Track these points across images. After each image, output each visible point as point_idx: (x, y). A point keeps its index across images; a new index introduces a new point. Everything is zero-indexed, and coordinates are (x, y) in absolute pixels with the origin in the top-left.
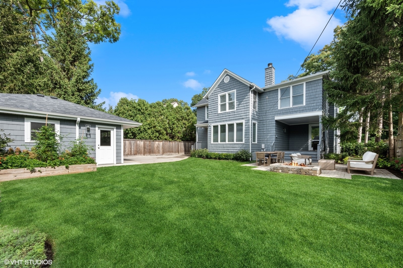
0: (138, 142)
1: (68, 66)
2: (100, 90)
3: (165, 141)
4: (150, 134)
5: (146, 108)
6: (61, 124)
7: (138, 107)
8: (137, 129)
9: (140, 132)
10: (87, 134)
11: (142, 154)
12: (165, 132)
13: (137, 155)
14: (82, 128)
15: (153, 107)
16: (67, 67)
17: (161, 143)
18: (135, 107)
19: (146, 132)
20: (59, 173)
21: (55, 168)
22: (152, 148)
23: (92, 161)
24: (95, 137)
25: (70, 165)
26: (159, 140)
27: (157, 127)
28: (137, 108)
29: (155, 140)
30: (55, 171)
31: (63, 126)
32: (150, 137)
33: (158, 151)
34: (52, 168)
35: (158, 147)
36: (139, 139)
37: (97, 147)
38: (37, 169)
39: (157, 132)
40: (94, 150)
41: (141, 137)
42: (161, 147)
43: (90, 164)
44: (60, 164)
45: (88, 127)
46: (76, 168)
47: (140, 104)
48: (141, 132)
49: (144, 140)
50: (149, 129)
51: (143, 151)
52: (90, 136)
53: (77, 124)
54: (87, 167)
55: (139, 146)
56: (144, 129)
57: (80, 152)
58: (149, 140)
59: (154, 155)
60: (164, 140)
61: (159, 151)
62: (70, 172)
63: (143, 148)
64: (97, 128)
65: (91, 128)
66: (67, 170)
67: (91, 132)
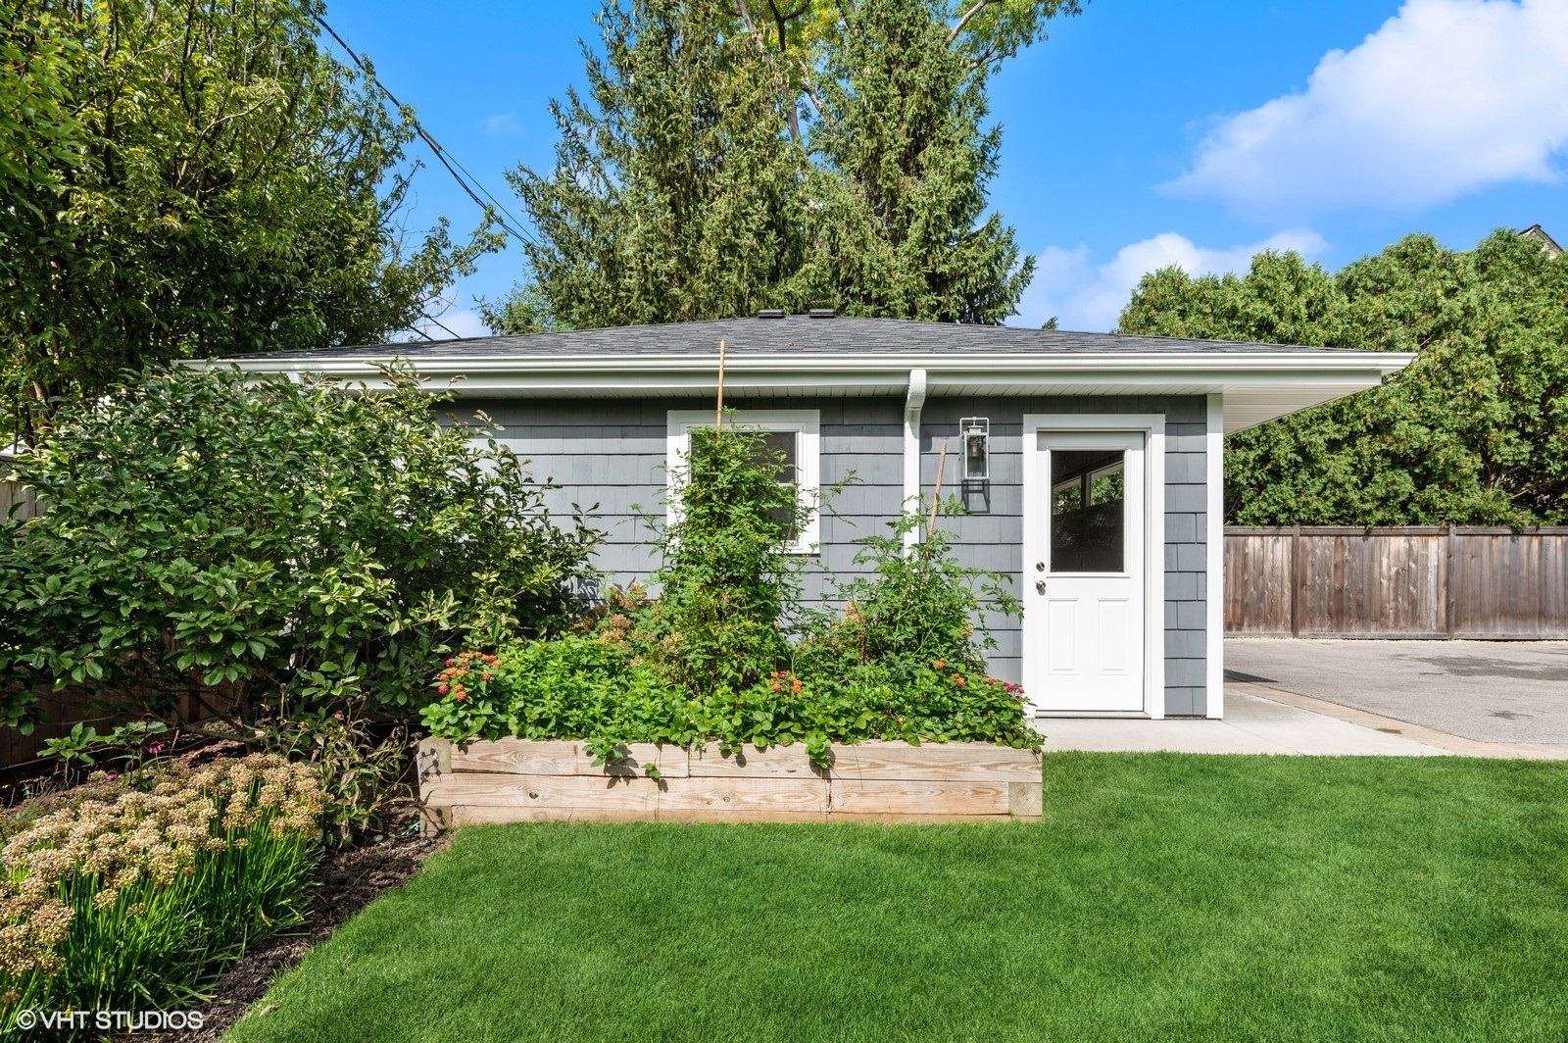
0: (1254, 543)
1: (892, 180)
2: (1029, 265)
3: (1470, 529)
4: (1339, 486)
5: (1309, 304)
6: (825, 430)
7: (1261, 309)
8: (1252, 455)
9: (1270, 472)
10: (965, 485)
11: (1277, 622)
12: (1471, 463)
13: (1246, 630)
14: (938, 443)
15: (1370, 284)
16: (889, 184)
17: (1435, 548)
18: (1233, 313)
19: (1312, 475)
20: (765, 806)
21: (741, 761)
22: (1353, 583)
23: (1005, 718)
24: (1021, 508)
25: (843, 739)
26: (1415, 521)
27: (1401, 428)
28: (1248, 317)
29: (1381, 523)
30: (741, 785)
31: (836, 442)
32: (1339, 504)
33: (1403, 604)
34: (726, 753)
35: (1405, 577)
36: (1257, 520)
37: (1030, 577)
38: (642, 753)
39: (1398, 461)
40: (1010, 605)
41: (1272, 509)
42: (1432, 578)
43: (991, 740)
44: (775, 724)
45: (975, 432)
46: (878, 773)
47: (1270, 284)
48: (1276, 475)
49: (1297, 529)
50: (1333, 446)
51: (1287, 605)
52: (988, 501)
53: (912, 420)
54: (966, 776)
55: (1262, 573)
56: (1301, 450)
57: (916, 623)
58: (1333, 527)
59: (1373, 632)
60: (1459, 523)
61: (1414, 603)
62: (837, 804)
63: (1288, 584)
64: (1029, 440)
65: (993, 443)
66: (821, 785)
67: (995, 468)
